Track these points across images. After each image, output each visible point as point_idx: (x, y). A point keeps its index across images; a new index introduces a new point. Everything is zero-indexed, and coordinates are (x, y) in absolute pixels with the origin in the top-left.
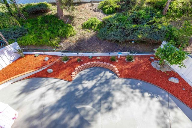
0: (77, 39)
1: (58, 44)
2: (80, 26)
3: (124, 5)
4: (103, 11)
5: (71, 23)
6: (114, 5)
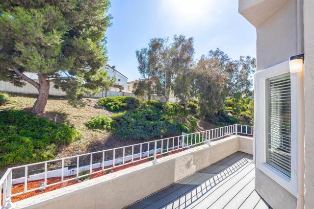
0: (88, 144)
1: (53, 156)
2: (82, 126)
3: (129, 104)
4: (108, 108)
5: (64, 122)
6: (119, 102)
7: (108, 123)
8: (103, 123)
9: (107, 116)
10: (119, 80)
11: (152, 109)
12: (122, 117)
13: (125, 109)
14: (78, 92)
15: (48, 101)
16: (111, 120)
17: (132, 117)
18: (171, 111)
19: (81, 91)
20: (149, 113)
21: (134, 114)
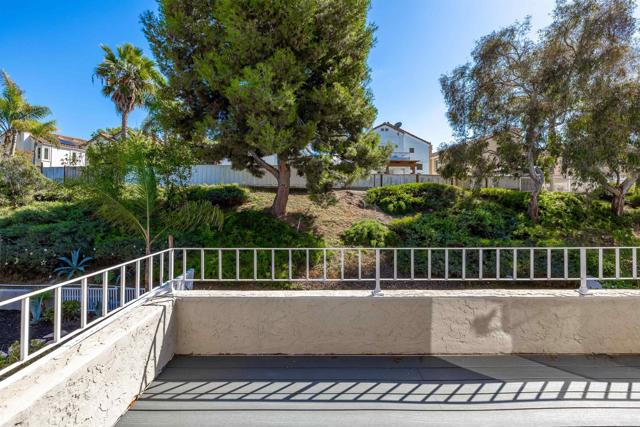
2: (336, 239)
3: (430, 198)
4: (382, 207)
5: (309, 230)
6: (406, 196)
7: (379, 236)
8: (370, 236)
9: (381, 223)
10: (412, 150)
11: (489, 209)
12: (410, 226)
13: (420, 210)
14: (325, 178)
15: (290, 197)
16: (386, 231)
17: (432, 227)
18: (559, 215)
19: (329, 177)
20: (481, 219)
21: (436, 221)
